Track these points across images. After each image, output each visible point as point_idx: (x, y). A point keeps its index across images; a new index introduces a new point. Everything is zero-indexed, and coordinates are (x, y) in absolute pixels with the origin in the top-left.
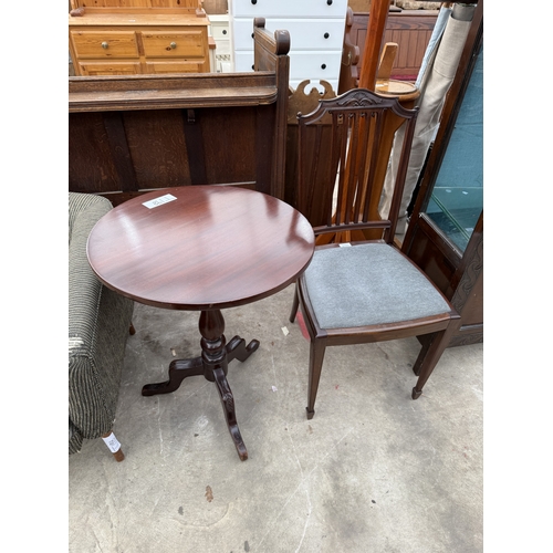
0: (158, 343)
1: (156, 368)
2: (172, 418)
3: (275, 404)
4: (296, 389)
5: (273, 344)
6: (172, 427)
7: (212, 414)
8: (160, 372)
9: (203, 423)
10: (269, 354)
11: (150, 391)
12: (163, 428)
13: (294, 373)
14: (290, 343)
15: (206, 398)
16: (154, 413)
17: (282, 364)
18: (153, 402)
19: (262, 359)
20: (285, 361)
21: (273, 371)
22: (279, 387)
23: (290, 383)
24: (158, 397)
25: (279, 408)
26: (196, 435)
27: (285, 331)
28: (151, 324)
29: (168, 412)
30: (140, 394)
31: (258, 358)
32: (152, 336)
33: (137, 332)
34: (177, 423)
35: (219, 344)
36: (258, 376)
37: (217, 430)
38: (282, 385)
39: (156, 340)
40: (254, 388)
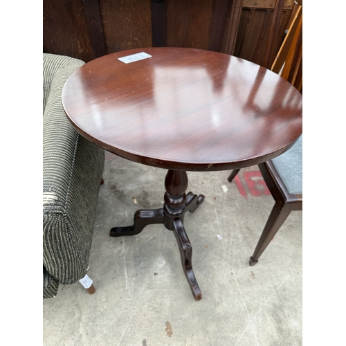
0: (122, 192)
1: (121, 214)
2: (135, 257)
3: (221, 251)
4: (238, 239)
5: (215, 198)
6: (135, 266)
7: (168, 256)
8: (125, 216)
9: (160, 264)
10: (213, 207)
11: (116, 232)
12: (128, 265)
13: (235, 225)
14: (230, 199)
15: (163, 241)
16: (120, 252)
17: (224, 216)
18: (119, 242)
19: (207, 211)
20: (226, 214)
21: (217, 222)
22: (223, 236)
23: (232, 233)
24: (123, 238)
25: (224, 255)
26: (156, 274)
27: (225, 188)
28: (116, 177)
29: (132, 252)
30: (108, 235)
31: (204, 210)
32: (117, 186)
33: (106, 182)
34: (140, 262)
35: (180, 200)
36: (205, 225)
37: (173, 270)
38: (226, 234)
39: (121, 189)
40: (202, 235)
